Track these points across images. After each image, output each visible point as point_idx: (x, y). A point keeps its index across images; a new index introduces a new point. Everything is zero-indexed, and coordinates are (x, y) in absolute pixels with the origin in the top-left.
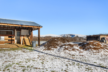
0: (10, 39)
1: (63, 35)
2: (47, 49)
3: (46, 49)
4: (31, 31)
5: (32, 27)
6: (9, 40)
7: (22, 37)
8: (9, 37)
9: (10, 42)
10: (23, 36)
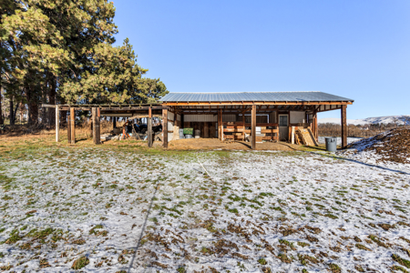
0: (269, 131)
1: (372, 120)
2: (392, 160)
3: (387, 160)
4: (314, 114)
5: (317, 104)
6: (268, 134)
7: (293, 127)
8: (267, 128)
9: (269, 137)
10: (296, 125)
